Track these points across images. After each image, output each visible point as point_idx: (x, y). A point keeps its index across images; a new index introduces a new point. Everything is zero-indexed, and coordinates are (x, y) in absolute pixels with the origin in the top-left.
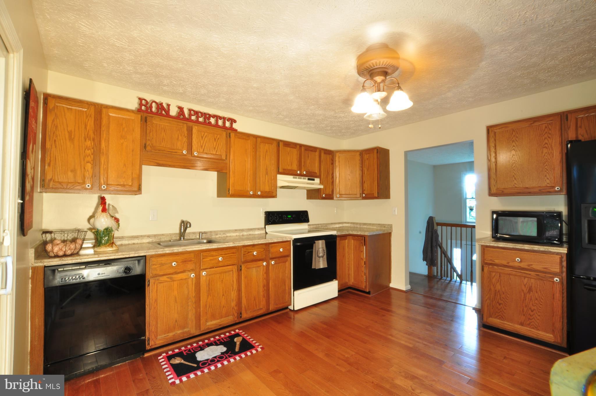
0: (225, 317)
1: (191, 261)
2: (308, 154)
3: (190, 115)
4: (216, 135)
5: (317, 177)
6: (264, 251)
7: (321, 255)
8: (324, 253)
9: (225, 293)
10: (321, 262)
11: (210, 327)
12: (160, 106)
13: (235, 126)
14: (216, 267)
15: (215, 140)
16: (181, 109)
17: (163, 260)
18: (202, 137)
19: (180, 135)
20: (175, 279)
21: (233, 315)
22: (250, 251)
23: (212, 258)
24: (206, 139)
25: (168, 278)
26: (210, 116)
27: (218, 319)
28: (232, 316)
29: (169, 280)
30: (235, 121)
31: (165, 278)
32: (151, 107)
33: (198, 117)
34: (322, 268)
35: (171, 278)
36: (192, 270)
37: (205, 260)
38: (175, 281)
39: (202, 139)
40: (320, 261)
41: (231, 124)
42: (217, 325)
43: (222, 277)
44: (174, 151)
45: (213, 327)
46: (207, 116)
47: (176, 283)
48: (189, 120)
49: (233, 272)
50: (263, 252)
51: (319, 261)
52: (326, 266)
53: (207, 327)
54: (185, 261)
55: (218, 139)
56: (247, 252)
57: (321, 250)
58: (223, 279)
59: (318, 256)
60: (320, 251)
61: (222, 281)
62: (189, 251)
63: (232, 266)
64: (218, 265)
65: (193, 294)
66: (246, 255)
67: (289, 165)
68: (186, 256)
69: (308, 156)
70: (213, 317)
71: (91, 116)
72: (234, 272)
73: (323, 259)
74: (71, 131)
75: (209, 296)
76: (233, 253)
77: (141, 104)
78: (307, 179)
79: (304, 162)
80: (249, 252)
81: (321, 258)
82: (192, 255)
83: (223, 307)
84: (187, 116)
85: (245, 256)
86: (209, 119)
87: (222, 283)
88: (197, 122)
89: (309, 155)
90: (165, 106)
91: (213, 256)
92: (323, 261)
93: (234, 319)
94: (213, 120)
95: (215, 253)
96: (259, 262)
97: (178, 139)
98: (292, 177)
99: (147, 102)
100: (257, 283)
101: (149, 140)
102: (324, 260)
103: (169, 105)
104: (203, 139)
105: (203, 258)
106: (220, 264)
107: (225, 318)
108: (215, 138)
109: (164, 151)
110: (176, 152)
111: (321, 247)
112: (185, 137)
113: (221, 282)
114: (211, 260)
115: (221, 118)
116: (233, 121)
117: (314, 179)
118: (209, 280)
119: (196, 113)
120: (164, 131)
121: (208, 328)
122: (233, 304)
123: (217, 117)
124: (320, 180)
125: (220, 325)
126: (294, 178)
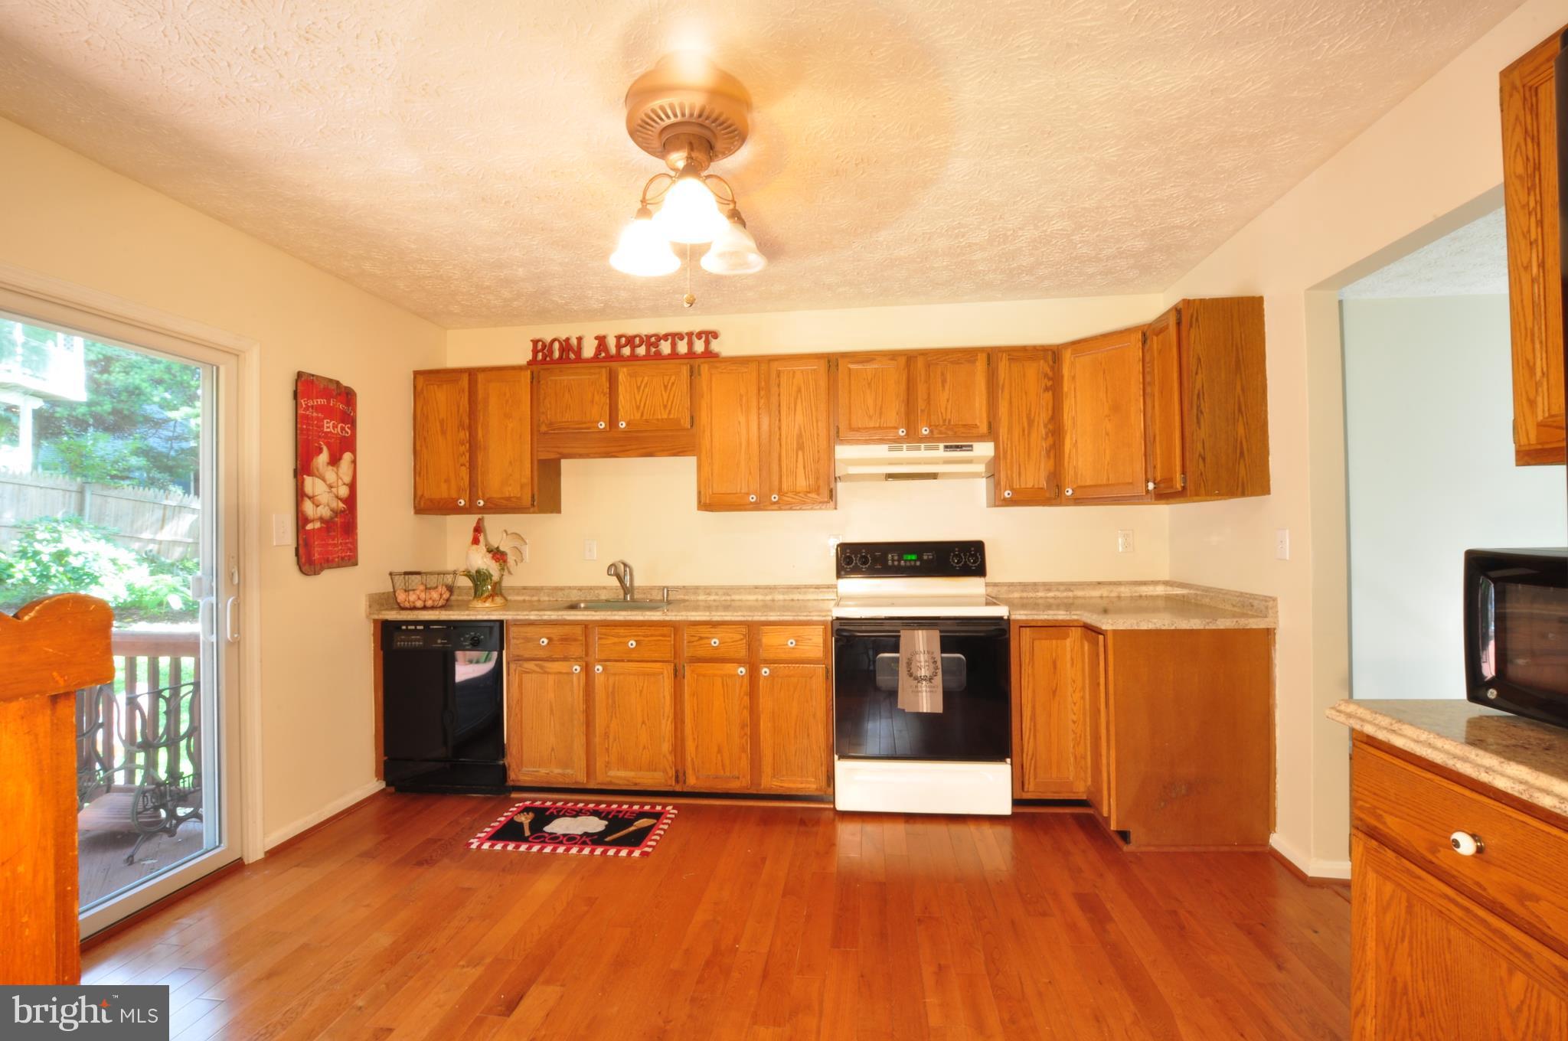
0: (647, 771)
1: (576, 640)
2: (943, 374)
3: (619, 347)
4: (668, 378)
5: (981, 438)
6: (742, 639)
7: (923, 674)
8: (937, 668)
9: (648, 719)
10: (924, 694)
11: (614, 781)
12: (566, 346)
13: (715, 346)
14: (629, 661)
15: (666, 387)
16: (601, 340)
17: (530, 630)
18: (639, 388)
19: (596, 393)
20: (548, 670)
21: (665, 771)
22: (702, 635)
23: (616, 640)
24: (647, 390)
25: (536, 665)
26: (659, 338)
27: (632, 770)
28: (661, 774)
29: (538, 669)
30: (715, 335)
31: (531, 665)
32: (551, 352)
33: (633, 348)
34: (926, 713)
35: (541, 667)
36: (577, 659)
37: (603, 642)
38: (548, 673)
39: (639, 391)
40: (921, 692)
41: (707, 343)
42: (628, 781)
43: (641, 685)
44: (584, 426)
45: (621, 782)
46: (652, 341)
47: (551, 678)
48: (619, 357)
49: (663, 677)
50: (740, 642)
51: (918, 692)
52: (939, 709)
53: (608, 779)
54: (565, 640)
55: (673, 384)
56: (696, 638)
57: (922, 659)
58: (643, 687)
59: (911, 675)
60: (920, 662)
61: (641, 691)
62: (569, 620)
63: (661, 664)
64: (627, 658)
65: (581, 706)
66: (695, 643)
67: (870, 417)
68: (566, 630)
69: (944, 382)
70: (623, 763)
71: (463, 391)
72: (665, 678)
73: (930, 687)
74: (443, 420)
75: (614, 718)
76: (663, 636)
77: (535, 352)
78: (941, 445)
79: (928, 400)
80: (701, 638)
81: (924, 682)
82: (579, 630)
83: (644, 748)
84: (613, 350)
85: (690, 644)
86: (656, 345)
87: (640, 695)
88: (634, 357)
89: (948, 377)
90: (574, 342)
91: (618, 636)
92: (931, 692)
93: (666, 781)
94: (665, 348)
95: (622, 631)
96: (729, 666)
97: (592, 402)
98: (885, 447)
99: (544, 346)
100: (726, 713)
101: (543, 413)
102: (934, 689)
103: (580, 339)
104: (641, 391)
105: (600, 638)
106: (633, 655)
107: (648, 773)
108: (666, 384)
109: (568, 428)
110: (589, 428)
111: (922, 649)
112: (604, 395)
113: (638, 694)
114: (614, 644)
115: (681, 337)
116: (710, 335)
117: (971, 446)
118: (614, 684)
119: (630, 341)
120: (569, 391)
121: (611, 783)
122: (666, 747)
123: (674, 337)
124: (997, 448)
125: (636, 784)
126: (890, 450)
